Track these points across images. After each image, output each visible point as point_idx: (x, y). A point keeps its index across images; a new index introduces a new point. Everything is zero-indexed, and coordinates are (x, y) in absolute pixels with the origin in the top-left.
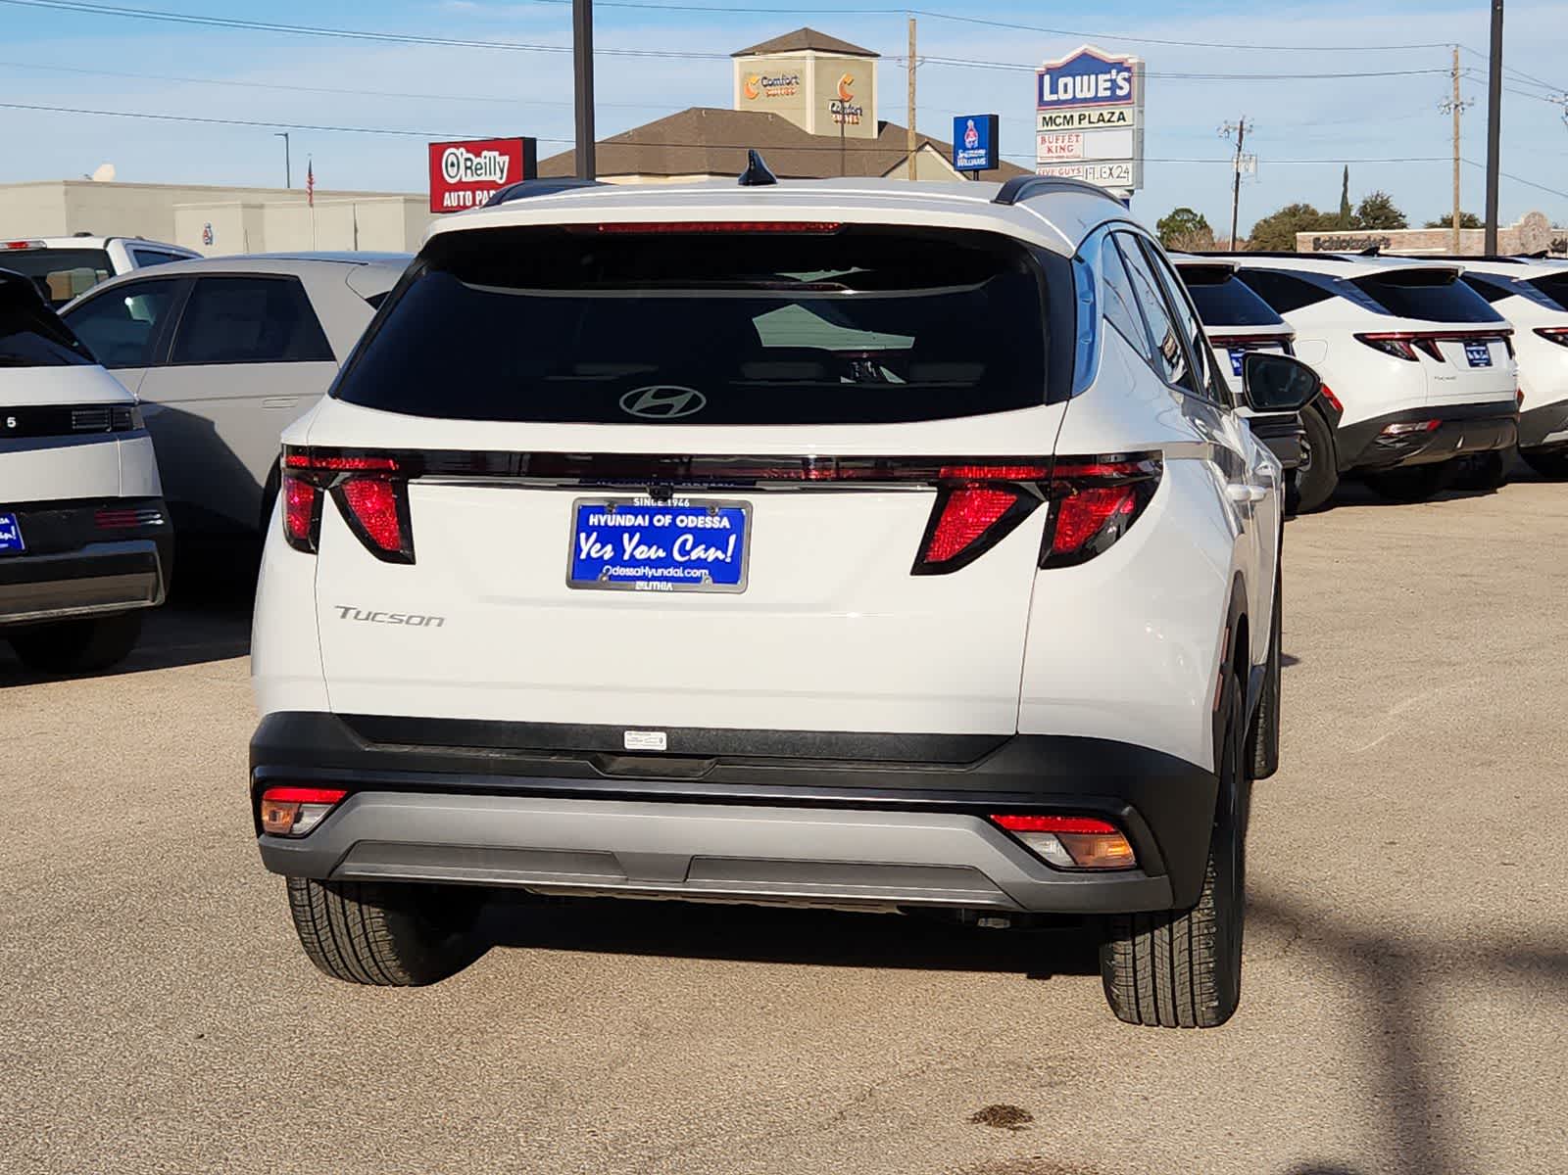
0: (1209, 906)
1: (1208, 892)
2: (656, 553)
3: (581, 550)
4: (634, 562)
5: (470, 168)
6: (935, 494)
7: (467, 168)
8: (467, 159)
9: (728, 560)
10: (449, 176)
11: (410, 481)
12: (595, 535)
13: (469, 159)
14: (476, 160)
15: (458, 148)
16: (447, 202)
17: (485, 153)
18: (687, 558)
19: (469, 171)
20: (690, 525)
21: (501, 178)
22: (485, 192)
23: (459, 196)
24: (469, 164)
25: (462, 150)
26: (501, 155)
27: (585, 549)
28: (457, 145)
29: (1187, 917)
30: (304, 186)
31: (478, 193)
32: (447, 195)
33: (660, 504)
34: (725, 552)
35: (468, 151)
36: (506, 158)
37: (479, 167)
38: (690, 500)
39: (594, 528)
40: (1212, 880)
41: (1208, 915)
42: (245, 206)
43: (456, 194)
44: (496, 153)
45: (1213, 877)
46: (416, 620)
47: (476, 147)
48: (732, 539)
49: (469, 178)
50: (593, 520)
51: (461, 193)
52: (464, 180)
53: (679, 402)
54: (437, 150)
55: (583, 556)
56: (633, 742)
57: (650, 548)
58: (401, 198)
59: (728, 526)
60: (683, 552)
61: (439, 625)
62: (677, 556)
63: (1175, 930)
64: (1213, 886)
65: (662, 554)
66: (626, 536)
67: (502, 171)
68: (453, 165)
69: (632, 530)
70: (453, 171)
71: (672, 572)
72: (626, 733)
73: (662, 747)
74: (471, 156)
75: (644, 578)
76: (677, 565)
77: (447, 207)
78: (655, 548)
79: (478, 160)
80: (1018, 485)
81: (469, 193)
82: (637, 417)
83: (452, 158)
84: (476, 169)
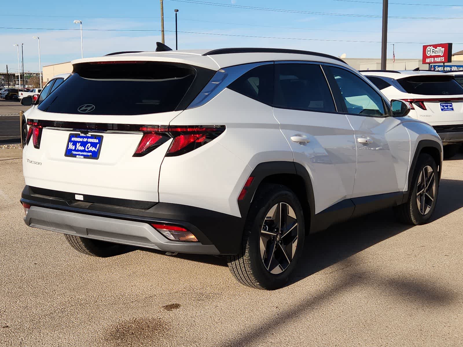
0: (248, 255)
1: (247, 251)
2: (82, 148)
3: (69, 147)
4: (78, 151)
5: (434, 52)
6: (143, 135)
7: (433, 52)
8: (433, 50)
9: (96, 151)
10: (428, 53)
11: (43, 128)
12: (72, 143)
13: (434, 49)
14: (435, 50)
15: (431, 46)
16: (427, 61)
17: (438, 48)
18: (88, 150)
19: (433, 53)
20: (91, 141)
21: (442, 54)
22: (437, 58)
23: (430, 59)
24: (433, 51)
25: (432, 47)
26: (442, 48)
27: (70, 146)
28: (430, 46)
29: (242, 258)
30: (392, 58)
31: (435, 58)
32: (427, 59)
33: (85, 135)
34: (96, 148)
35: (433, 47)
36: (443, 49)
37: (436, 51)
38: (91, 135)
39: (73, 141)
40: (248, 248)
41: (247, 258)
42: (377, 63)
43: (429, 59)
44: (441, 48)
45: (248, 247)
46: (37, 163)
47: (435, 46)
48: (98, 145)
49: (433, 54)
50: (73, 139)
51: (431, 59)
52: (432, 55)
53: (89, 108)
54: (425, 47)
55: (69, 148)
56: (77, 197)
57: (81, 147)
58: (418, 60)
59: (98, 142)
60: (88, 148)
61: (41, 165)
62: (86, 149)
63: (240, 261)
64: (248, 250)
65: (83, 148)
66: (78, 143)
67: (442, 52)
68: (429, 51)
69: (79, 142)
70: (429, 53)
71: (85, 153)
72: (76, 195)
73: (82, 199)
74: (434, 48)
75: (79, 155)
76: (86, 151)
77: (427, 62)
78: (82, 147)
79: (436, 49)
80: (165, 134)
81: (433, 58)
82: (80, 112)
83: (429, 49)
84: (435, 52)
